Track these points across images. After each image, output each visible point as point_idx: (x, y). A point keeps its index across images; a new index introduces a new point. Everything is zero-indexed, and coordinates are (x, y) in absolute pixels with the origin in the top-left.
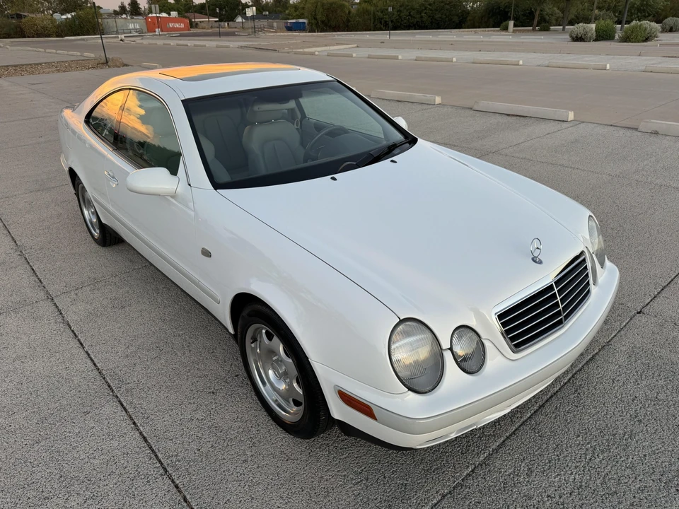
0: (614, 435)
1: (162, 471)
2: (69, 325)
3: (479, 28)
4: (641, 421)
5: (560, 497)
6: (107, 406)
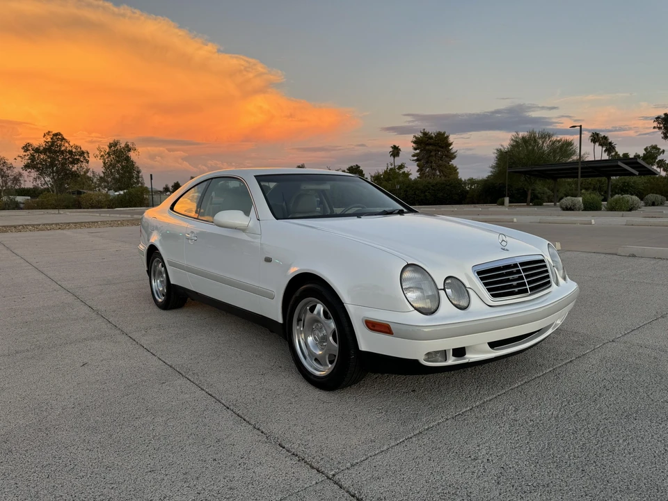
1: (225, 408)
3: (478, 203)
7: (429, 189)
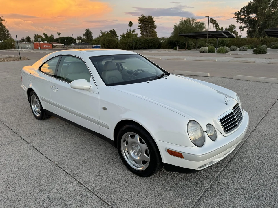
0: (257, 168)
1: (92, 194)
2: (34, 147)
3: (166, 49)
4: (264, 163)
5: (246, 188)
6: (61, 174)
7: (146, 42)
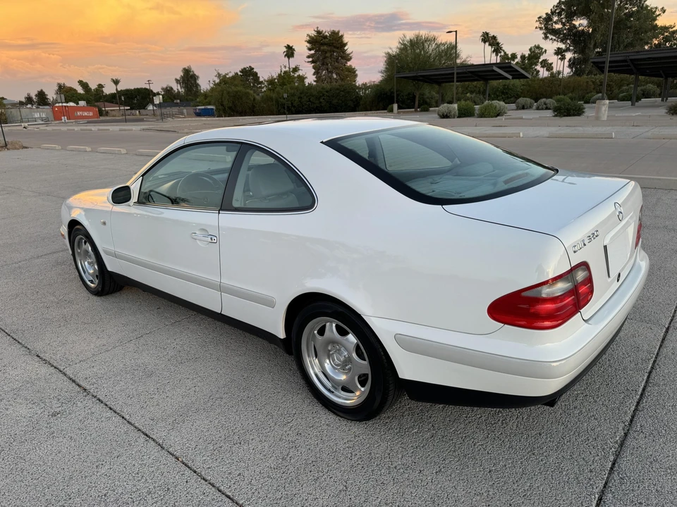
3: (371, 110)
7: (323, 95)
